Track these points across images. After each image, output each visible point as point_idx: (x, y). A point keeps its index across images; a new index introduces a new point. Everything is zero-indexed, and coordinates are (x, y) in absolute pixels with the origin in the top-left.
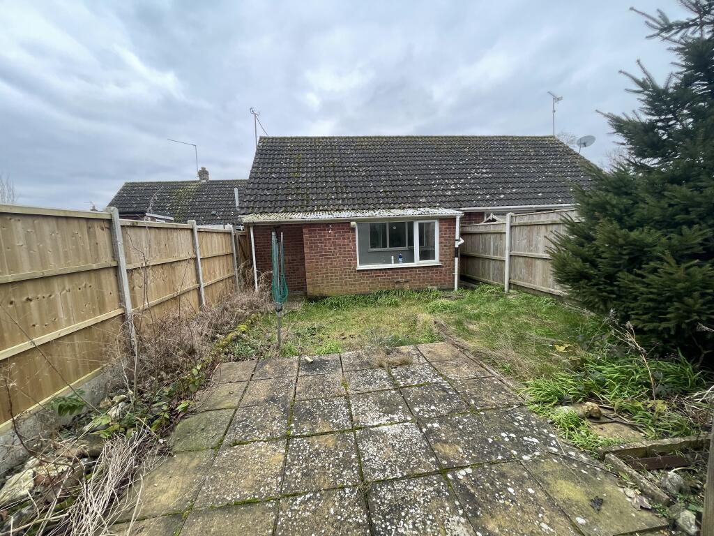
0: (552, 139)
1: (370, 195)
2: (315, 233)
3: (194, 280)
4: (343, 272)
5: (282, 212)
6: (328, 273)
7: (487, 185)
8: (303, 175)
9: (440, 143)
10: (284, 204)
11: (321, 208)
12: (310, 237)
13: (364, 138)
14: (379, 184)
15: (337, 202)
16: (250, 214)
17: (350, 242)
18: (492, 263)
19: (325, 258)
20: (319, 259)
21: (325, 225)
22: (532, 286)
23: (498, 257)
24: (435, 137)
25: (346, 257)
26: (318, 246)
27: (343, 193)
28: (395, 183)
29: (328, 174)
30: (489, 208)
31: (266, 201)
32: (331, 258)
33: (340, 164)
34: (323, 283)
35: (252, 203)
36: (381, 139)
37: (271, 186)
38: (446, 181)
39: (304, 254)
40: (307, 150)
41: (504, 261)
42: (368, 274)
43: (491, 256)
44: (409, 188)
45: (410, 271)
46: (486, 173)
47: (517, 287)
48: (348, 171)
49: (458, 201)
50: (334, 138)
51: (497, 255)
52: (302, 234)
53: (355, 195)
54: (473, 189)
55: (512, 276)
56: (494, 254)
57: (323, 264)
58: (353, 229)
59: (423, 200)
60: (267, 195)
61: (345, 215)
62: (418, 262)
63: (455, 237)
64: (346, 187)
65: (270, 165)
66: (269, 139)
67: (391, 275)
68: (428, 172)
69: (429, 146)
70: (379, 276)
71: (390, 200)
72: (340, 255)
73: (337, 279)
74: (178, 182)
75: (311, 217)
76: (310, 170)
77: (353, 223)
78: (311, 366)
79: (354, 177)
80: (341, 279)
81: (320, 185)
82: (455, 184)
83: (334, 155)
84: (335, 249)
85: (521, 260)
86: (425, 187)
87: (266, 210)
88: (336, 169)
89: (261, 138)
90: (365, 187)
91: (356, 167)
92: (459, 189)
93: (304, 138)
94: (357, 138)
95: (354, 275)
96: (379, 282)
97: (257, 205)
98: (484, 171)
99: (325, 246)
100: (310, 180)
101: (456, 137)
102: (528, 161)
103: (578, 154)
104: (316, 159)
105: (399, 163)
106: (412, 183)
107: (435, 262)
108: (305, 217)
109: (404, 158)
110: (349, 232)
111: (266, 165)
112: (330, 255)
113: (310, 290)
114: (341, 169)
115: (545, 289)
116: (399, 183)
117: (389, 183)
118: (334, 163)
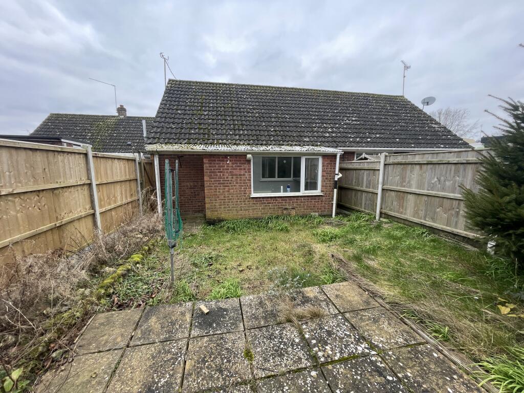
0: (402, 98)
1: (262, 133)
2: (214, 164)
3: (88, 206)
4: (238, 199)
5: (185, 143)
6: (225, 200)
7: (357, 130)
8: (205, 113)
9: (318, 95)
10: (187, 136)
11: (220, 141)
12: (210, 167)
13: (257, 86)
14: (269, 124)
15: (234, 137)
16: (155, 143)
17: (246, 172)
18: (364, 195)
19: (223, 186)
20: (218, 186)
21: (224, 156)
22: (403, 216)
23: (371, 190)
24: (314, 90)
25: (242, 186)
26: (217, 175)
27: (239, 130)
28: (283, 124)
29: (227, 113)
30: (360, 148)
31: (171, 133)
32: (229, 186)
33: (237, 106)
34: (220, 208)
35: (159, 134)
36: (271, 89)
37: (176, 121)
38: (325, 125)
39: (204, 181)
40: (210, 93)
41: (377, 194)
42: (261, 201)
43: (364, 188)
44: (294, 129)
45: (297, 200)
46: (355, 121)
47: (387, 216)
48: (244, 112)
49: (335, 142)
50: (233, 85)
51: (369, 188)
52: (203, 163)
53: (250, 132)
54: (345, 133)
55: (383, 206)
56: (367, 187)
57: (221, 191)
58: (249, 161)
59: (307, 139)
60: (172, 128)
61: (242, 148)
62: (303, 192)
63: (335, 171)
64: (242, 125)
65: (176, 103)
66: (177, 81)
67: (280, 203)
68: (310, 117)
69: (310, 97)
70: (270, 203)
71: (280, 138)
72: (237, 183)
73: (233, 205)
74: (98, 116)
75: (211, 148)
76: (211, 109)
77: (249, 156)
78: (207, 320)
79: (249, 117)
80: (236, 204)
81: (220, 122)
82: (332, 128)
83: (232, 99)
84: (232, 178)
85: (393, 194)
86: (308, 129)
87: (171, 141)
88: (234, 110)
89: (170, 80)
90: (259, 126)
91: (250, 109)
92: (335, 132)
93: (207, 83)
94: (251, 86)
95: (248, 201)
96: (270, 209)
97: (163, 136)
98: (354, 119)
99: (223, 175)
100: (211, 117)
101: (330, 91)
102: (386, 113)
103: (422, 111)
104: (217, 100)
105: (286, 108)
106: (298, 125)
107: (317, 192)
108: (206, 148)
109: (290, 105)
110: (245, 164)
111: (173, 103)
112: (227, 183)
113: (209, 214)
114: (238, 110)
115: (416, 220)
116: (287, 124)
117: (278, 124)
118: (232, 105)
